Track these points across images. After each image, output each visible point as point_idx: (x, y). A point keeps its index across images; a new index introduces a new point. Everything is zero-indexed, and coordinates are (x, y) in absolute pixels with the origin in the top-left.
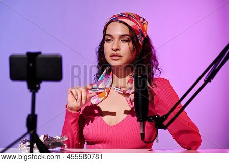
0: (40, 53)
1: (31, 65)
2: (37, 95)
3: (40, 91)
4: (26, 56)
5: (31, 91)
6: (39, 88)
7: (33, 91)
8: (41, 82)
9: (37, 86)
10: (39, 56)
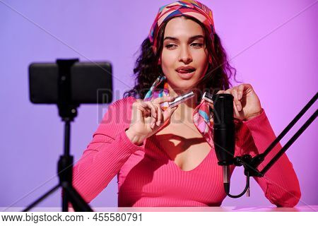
0: (77, 60)
1: (63, 78)
2: (73, 125)
3: (77, 119)
4: (55, 65)
5: (63, 120)
6: (76, 115)
7: (67, 119)
8: (79, 106)
9: (73, 111)
10: (77, 64)
